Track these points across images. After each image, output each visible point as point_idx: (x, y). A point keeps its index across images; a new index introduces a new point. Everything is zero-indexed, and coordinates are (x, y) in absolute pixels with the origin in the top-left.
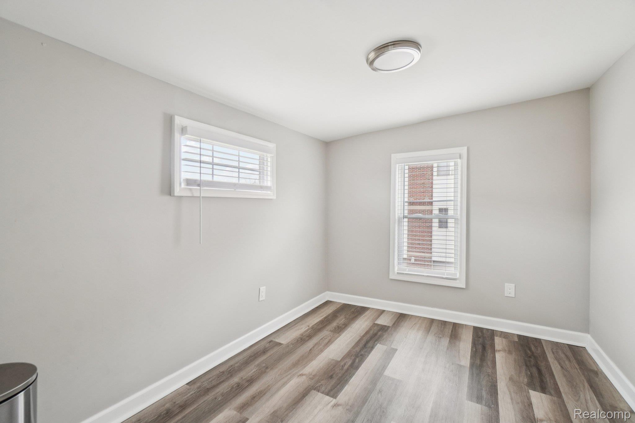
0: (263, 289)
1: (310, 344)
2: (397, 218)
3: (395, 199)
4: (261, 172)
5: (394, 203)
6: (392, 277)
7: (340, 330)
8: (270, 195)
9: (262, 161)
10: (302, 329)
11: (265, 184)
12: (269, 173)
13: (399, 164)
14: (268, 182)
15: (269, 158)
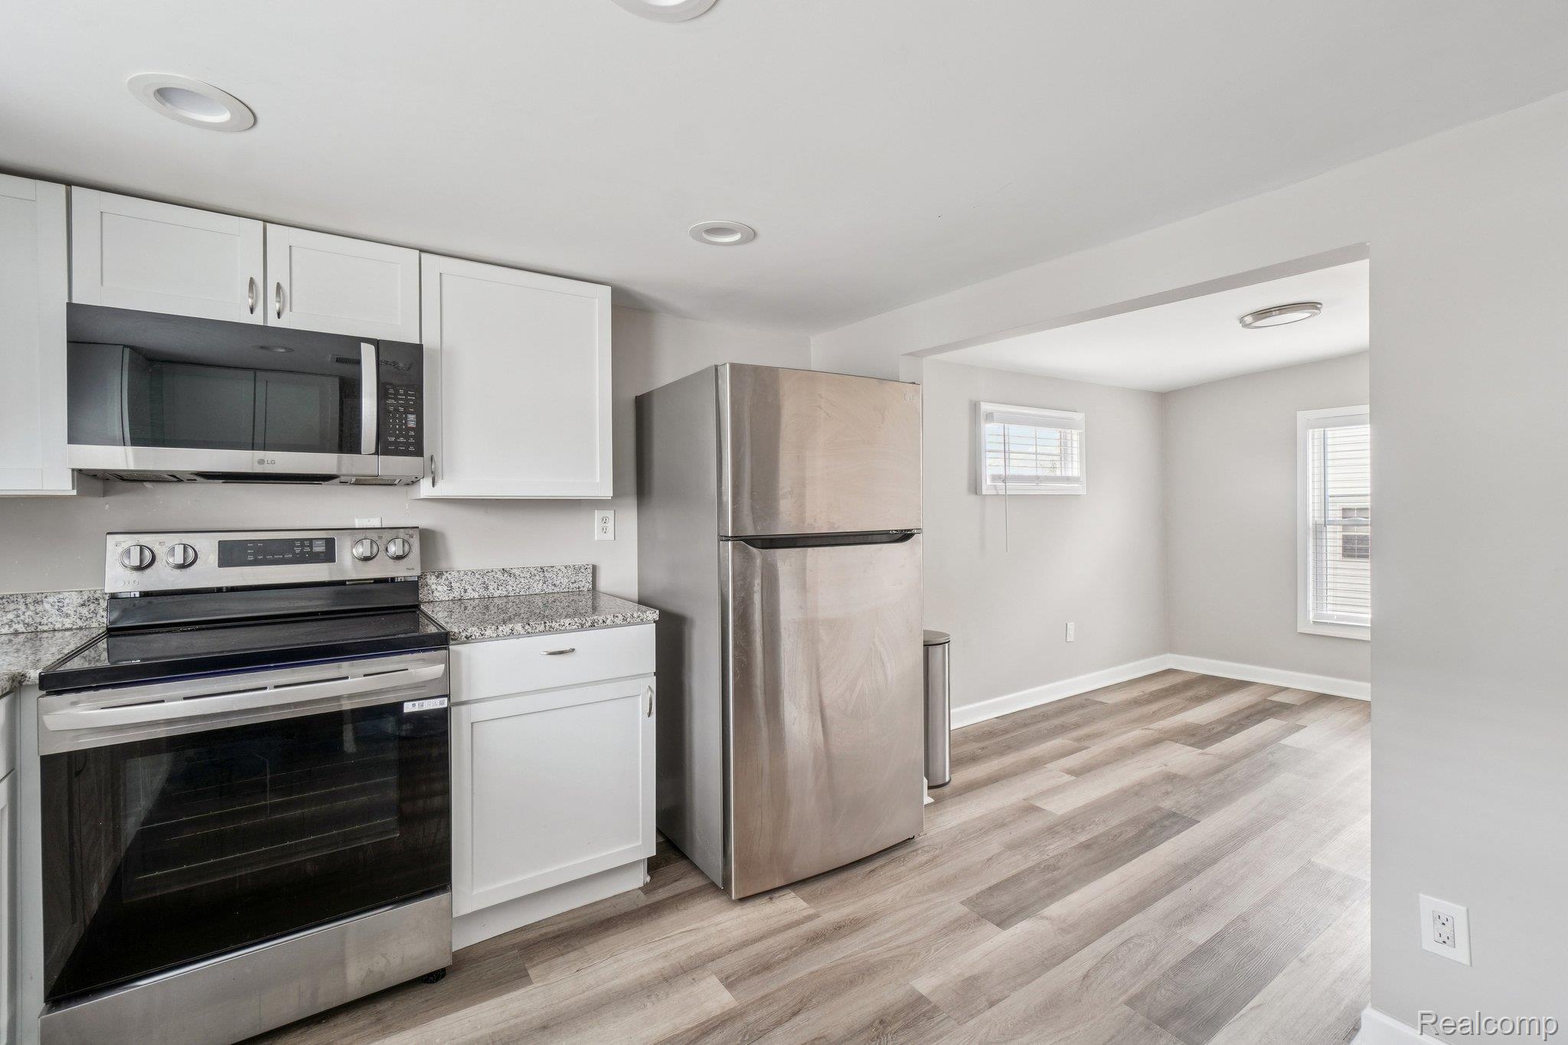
0: (1071, 625)
1: (1154, 707)
2: (1311, 524)
3: (1306, 491)
4: (1064, 455)
5: (1306, 498)
6: (1302, 628)
7: (1200, 700)
8: (1079, 489)
9: (1063, 443)
10: (1135, 692)
11: (1069, 474)
12: (1076, 458)
13: (1314, 428)
14: (1075, 469)
15: (1075, 437)
